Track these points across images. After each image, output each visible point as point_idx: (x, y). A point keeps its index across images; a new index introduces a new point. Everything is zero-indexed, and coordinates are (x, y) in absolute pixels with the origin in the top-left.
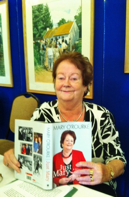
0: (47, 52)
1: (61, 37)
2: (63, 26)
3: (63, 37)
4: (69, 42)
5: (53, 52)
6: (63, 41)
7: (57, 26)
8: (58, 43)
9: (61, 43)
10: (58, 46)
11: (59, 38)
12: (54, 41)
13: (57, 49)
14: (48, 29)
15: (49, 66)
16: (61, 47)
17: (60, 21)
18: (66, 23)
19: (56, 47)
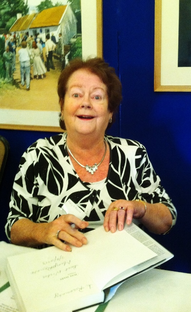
0: (17, 55)
1: (44, 30)
2: (47, 12)
3: (48, 31)
4: (59, 39)
5: (30, 56)
6: (48, 37)
7: (36, 11)
8: (38, 40)
9: (44, 40)
10: (39, 45)
11: (41, 31)
12: (32, 36)
13: (37, 51)
14: (19, 16)
15: (23, 80)
16: (44, 47)
17: (42, 3)
18: (53, 6)
19: (35, 47)
